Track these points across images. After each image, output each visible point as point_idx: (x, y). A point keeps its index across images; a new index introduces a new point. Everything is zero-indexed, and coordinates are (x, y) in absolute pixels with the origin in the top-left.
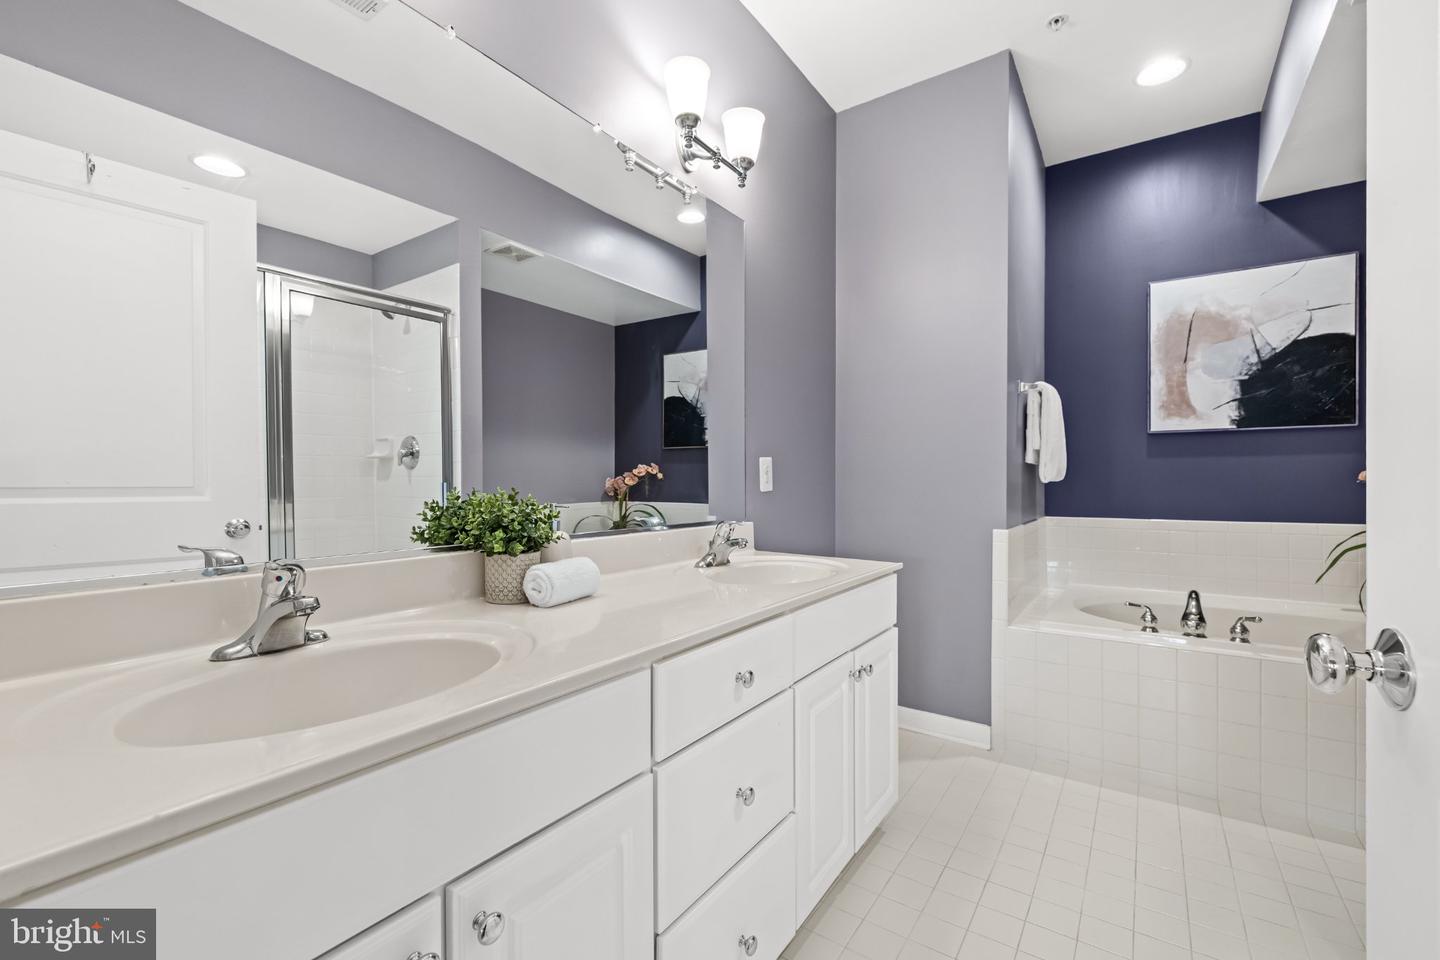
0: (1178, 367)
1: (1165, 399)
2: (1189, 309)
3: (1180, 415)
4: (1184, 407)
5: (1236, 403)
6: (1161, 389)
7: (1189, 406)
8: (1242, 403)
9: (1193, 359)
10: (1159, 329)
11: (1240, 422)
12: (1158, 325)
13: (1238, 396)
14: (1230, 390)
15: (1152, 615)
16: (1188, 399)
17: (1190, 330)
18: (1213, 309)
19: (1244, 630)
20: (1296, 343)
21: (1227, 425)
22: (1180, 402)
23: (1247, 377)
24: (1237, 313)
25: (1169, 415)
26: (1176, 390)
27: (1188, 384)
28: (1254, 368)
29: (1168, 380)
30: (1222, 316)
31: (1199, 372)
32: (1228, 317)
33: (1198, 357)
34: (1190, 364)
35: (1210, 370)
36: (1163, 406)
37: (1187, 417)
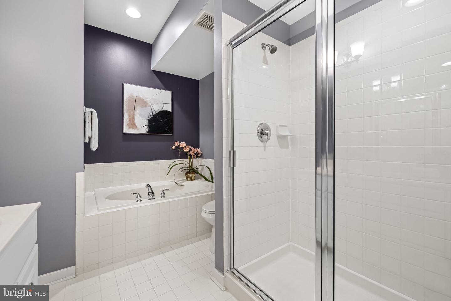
0: (132, 113)
1: (128, 122)
2: (135, 95)
3: (133, 128)
4: (134, 125)
5: (147, 126)
6: (127, 119)
7: (135, 125)
8: (149, 126)
9: (136, 111)
10: (126, 99)
11: (148, 132)
12: (126, 98)
13: (148, 124)
14: (146, 122)
15: (140, 195)
16: (135, 123)
17: (135, 102)
18: (141, 97)
19: (164, 194)
20: (160, 111)
21: (145, 132)
22: (133, 124)
23: (150, 119)
24: (148, 100)
25: (130, 128)
26: (131, 120)
27: (135, 118)
28: (151, 117)
29: (129, 116)
30: (144, 99)
31: (138, 115)
32: (145, 100)
33: (138, 110)
34: (136, 112)
35: (140, 115)
36: (128, 125)
37: (135, 129)
